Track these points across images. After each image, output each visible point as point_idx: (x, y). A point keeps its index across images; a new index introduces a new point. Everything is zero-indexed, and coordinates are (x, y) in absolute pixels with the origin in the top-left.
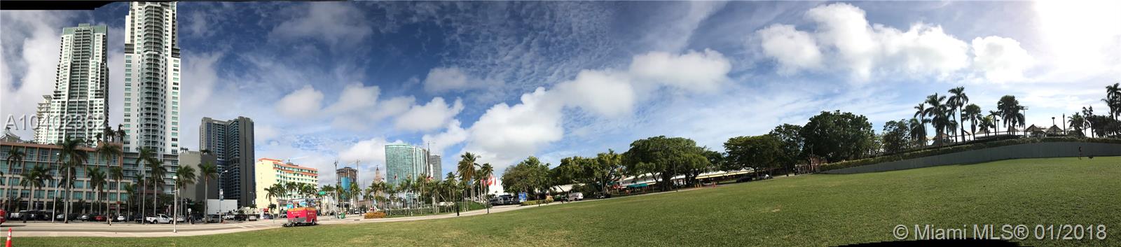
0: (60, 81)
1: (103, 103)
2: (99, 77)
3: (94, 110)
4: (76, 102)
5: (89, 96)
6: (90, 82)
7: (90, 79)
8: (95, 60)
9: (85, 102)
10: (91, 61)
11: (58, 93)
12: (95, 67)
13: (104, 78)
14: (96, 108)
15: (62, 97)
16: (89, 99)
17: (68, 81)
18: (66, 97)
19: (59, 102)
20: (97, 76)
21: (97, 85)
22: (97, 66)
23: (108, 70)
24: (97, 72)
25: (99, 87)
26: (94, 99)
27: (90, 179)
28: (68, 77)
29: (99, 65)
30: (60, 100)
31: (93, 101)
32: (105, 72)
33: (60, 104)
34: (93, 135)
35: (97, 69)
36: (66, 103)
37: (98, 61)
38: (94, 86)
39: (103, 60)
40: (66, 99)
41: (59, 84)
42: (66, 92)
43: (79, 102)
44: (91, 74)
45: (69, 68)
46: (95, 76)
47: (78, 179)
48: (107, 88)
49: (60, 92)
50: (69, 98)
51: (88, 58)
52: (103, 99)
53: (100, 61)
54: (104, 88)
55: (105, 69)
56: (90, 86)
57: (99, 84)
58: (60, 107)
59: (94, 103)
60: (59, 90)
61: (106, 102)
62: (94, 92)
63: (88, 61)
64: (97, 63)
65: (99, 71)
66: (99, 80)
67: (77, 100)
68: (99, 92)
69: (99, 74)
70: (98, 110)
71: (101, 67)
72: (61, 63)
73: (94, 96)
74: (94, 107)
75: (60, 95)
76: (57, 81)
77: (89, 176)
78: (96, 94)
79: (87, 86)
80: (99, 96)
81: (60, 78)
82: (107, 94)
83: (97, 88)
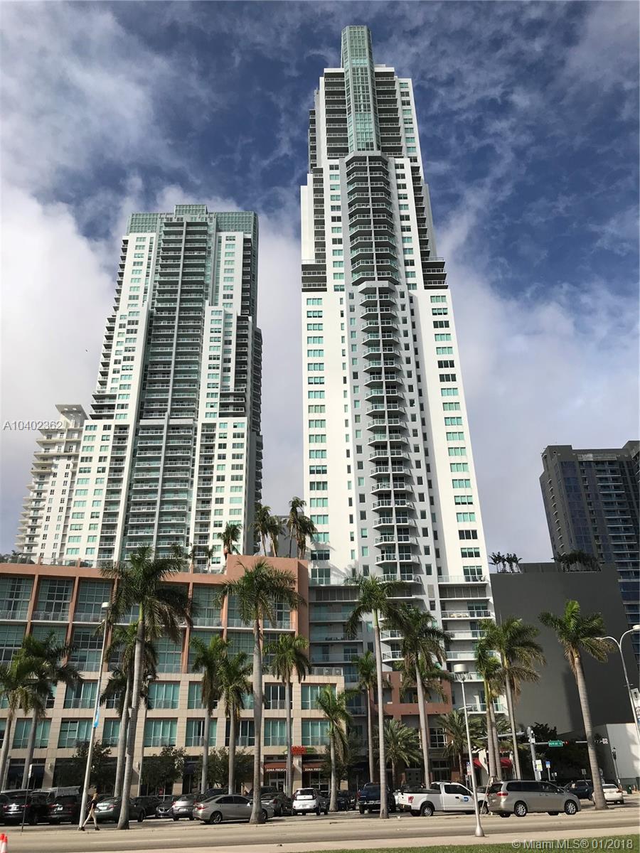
0: (112, 366)
1: (243, 430)
2: (232, 356)
3: (217, 451)
4: (161, 427)
5: (203, 409)
6: (204, 370)
7: (205, 362)
8: (220, 307)
9: (189, 427)
10: (208, 309)
11: (107, 402)
12: (221, 326)
13: (249, 359)
14: (223, 446)
15: (116, 411)
16: (202, 419)
17: (137, 365)
18: (131, 412)
19: (106, 428)
20: (226, 351)
21: (225, 379)
22: (227, 324)
23: (258, 335)
24: (228, 342)
25: (231, 383)
26: (217, 420)
27: (199, 677)
28: (138, 355)
29: (234, 321)
30: (112, 422)
31: (213, 425)
32: (250, 341)
33: (111, 433)
34: (212, 530)
35: (227, 333)
36: (131, 432)
37: (229, 311)
38: (218, 380)
39: (243, 308)
40: (128, 417)
41: (111, 375)
42: (131, 399)
43: (171, 427)
44: (209, 347)
45: (142, 328)
46: (219, 353)
47: (162, 676)
48: (257, 387)
49: (113, 397)
50: (140, 416)
51: (202, 301)
52: (244, 420)
53: (236, 310)
54: (249, 386)
55: (250, 333)
56: (204, 381)
57: (232, 374)
58: (110, 443)
59: (218, 431)
60: (108, 392)
61: (255, 426)
62: (217, 400)
63: (201, 310)
64: (228, 316)
65: (233, 338)
66: (232, 365)
67: (163, 422)
68: (231, 400)
69: (233, 347)
70: (229, 451)
71: (239, 328)
72: (118, 314)
73: (217, 409)
74: (217, 441)
75: (112, 407)
76: (106, 365)
77: (195, 669)
78: (223, 405)
79: (196, 382)
80: (231, 410)
81: (113, 357)
82: (256, 405)
83: (224, 387)
